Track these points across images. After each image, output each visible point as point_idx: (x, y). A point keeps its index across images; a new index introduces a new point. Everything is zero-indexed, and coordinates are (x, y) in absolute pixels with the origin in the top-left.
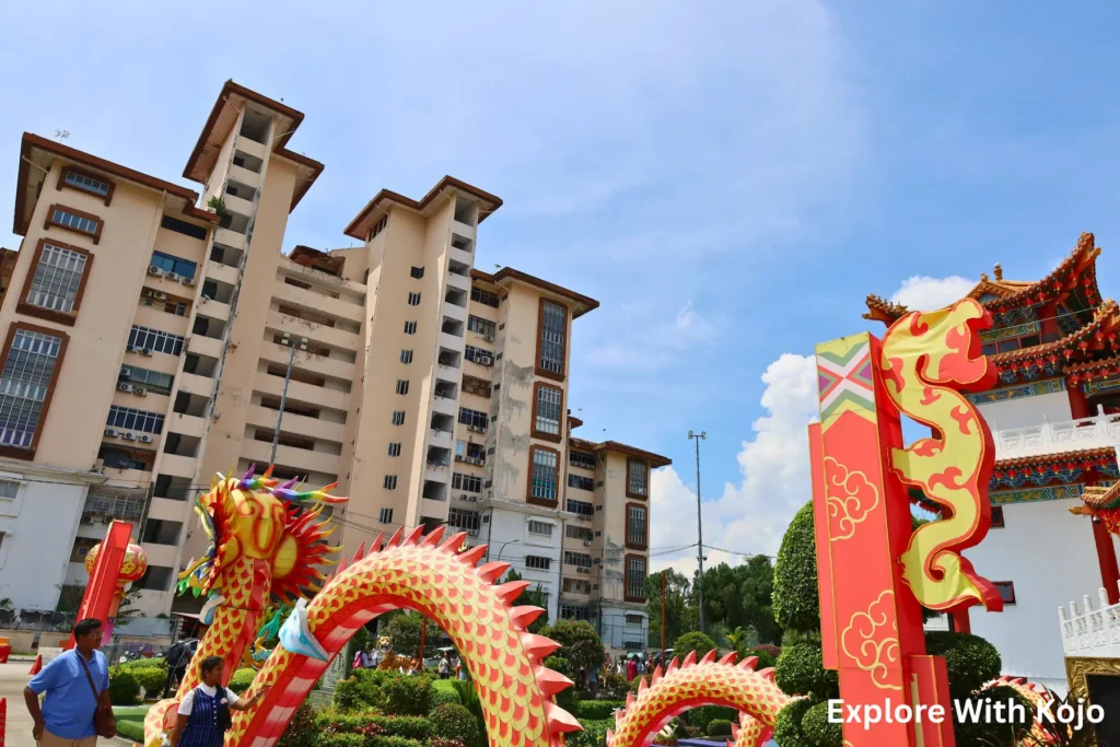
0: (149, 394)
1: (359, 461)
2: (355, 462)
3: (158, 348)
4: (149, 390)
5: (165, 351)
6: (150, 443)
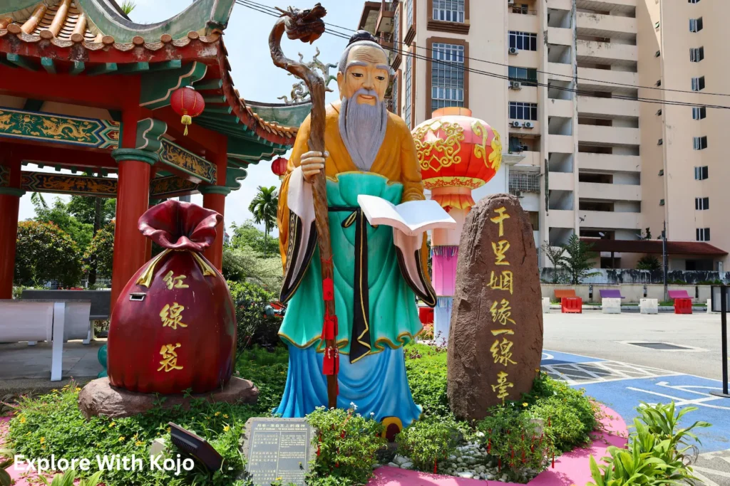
0: (523, 87)
1: (670, 127)
2: (667, 129)
3: (520, 47)
4: (522, 84)
5: (525, 49)
6: (532, 128)
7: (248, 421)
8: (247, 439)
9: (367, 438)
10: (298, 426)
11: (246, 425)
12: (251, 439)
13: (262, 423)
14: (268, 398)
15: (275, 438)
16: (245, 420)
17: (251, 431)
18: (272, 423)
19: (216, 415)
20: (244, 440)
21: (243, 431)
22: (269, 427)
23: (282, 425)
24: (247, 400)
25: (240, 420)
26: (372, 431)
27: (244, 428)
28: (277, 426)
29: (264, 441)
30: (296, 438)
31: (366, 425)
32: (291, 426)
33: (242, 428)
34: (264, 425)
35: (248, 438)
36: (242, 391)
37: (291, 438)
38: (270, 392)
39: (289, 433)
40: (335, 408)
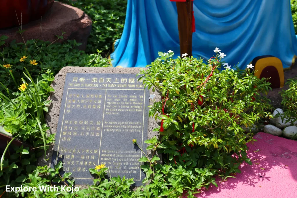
7: (60, 73)
8: (56, 100)
9: (240, 106)
10: (132, 80)
11: (56, 79)
12: (63, 100)
13: (79, 75)
14: (110, 29)
15: (98, 99)
16: (56, 71)
17: (64, 89)
18: (94, 75)
19: (22, 60)
20: (54, 101)
21: (53, 89)
22: (90, 82)
23: (109, 80)
24: (74, 36)
25: (48, 71)
26: (248, 92)
27: (54, 83)
28: (102, 80)
29: (82, 105)
30: (128, 99)
31: (240, 85)
32: (123, 80)
33: (49, 83)
34: (82, 80)
35: (59, 99)
36: (65, 24)
37: (122, 100)
38: (113, 20)
39: (118, 92)
40: (189, 56)
